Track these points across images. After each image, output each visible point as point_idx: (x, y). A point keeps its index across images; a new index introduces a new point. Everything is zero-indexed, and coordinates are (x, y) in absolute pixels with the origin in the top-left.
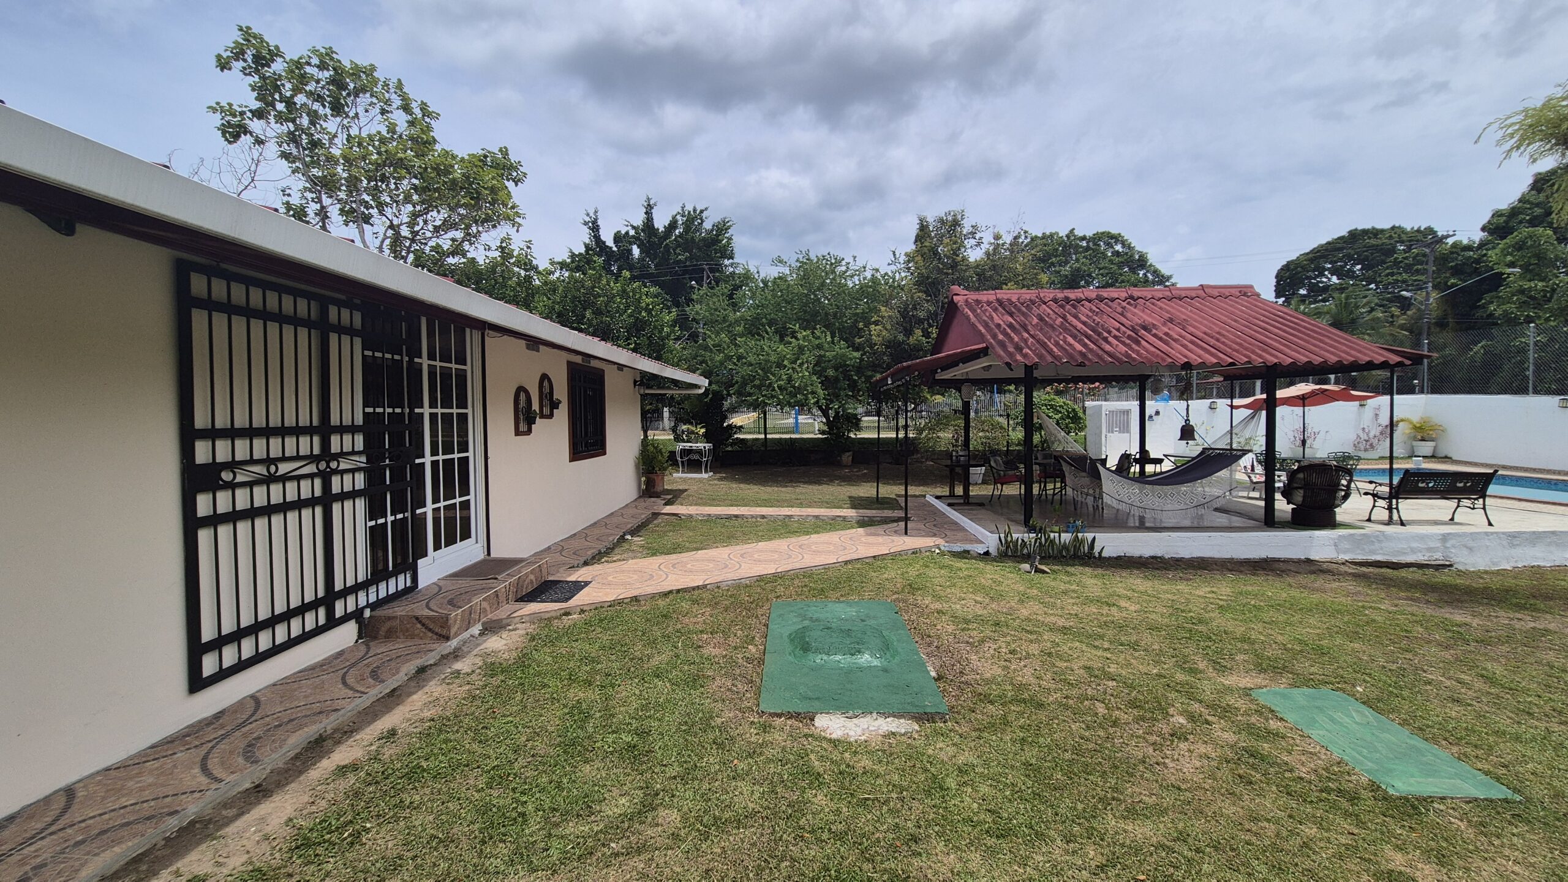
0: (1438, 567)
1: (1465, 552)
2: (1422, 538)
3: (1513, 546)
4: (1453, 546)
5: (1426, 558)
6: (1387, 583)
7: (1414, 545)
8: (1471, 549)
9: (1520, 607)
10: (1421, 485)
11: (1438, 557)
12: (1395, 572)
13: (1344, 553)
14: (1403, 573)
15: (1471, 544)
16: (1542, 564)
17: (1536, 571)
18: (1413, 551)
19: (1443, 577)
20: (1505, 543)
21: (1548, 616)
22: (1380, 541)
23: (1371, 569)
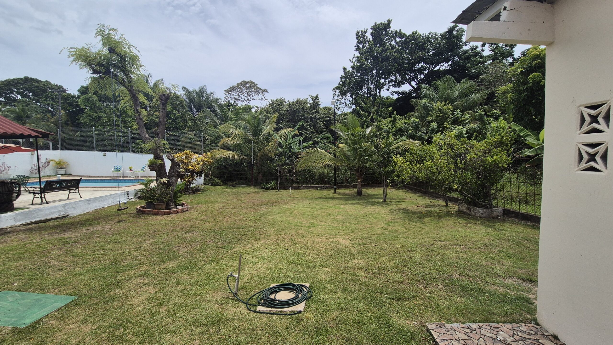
0: (63, 218)
1: (73, 209)
2: (55, 207)
3: (89, 204)
4: (68, 208)
5: (58, 215)
6: (40, 229)
7: (52, 211)
8: (74, 208)
9: (90, 225)
10: (54, 186)
11: (63, 213)
12: (45, 224)
13: (20, 221)
14: (49, 223)
15: (74, 206)
16: (98, 208)
17: (96, 211)
18: (52, 213)
19: (65, 221)
20: (86, 203)
21: (98, 225)
22: (37, 212)
23: (34, 225)
